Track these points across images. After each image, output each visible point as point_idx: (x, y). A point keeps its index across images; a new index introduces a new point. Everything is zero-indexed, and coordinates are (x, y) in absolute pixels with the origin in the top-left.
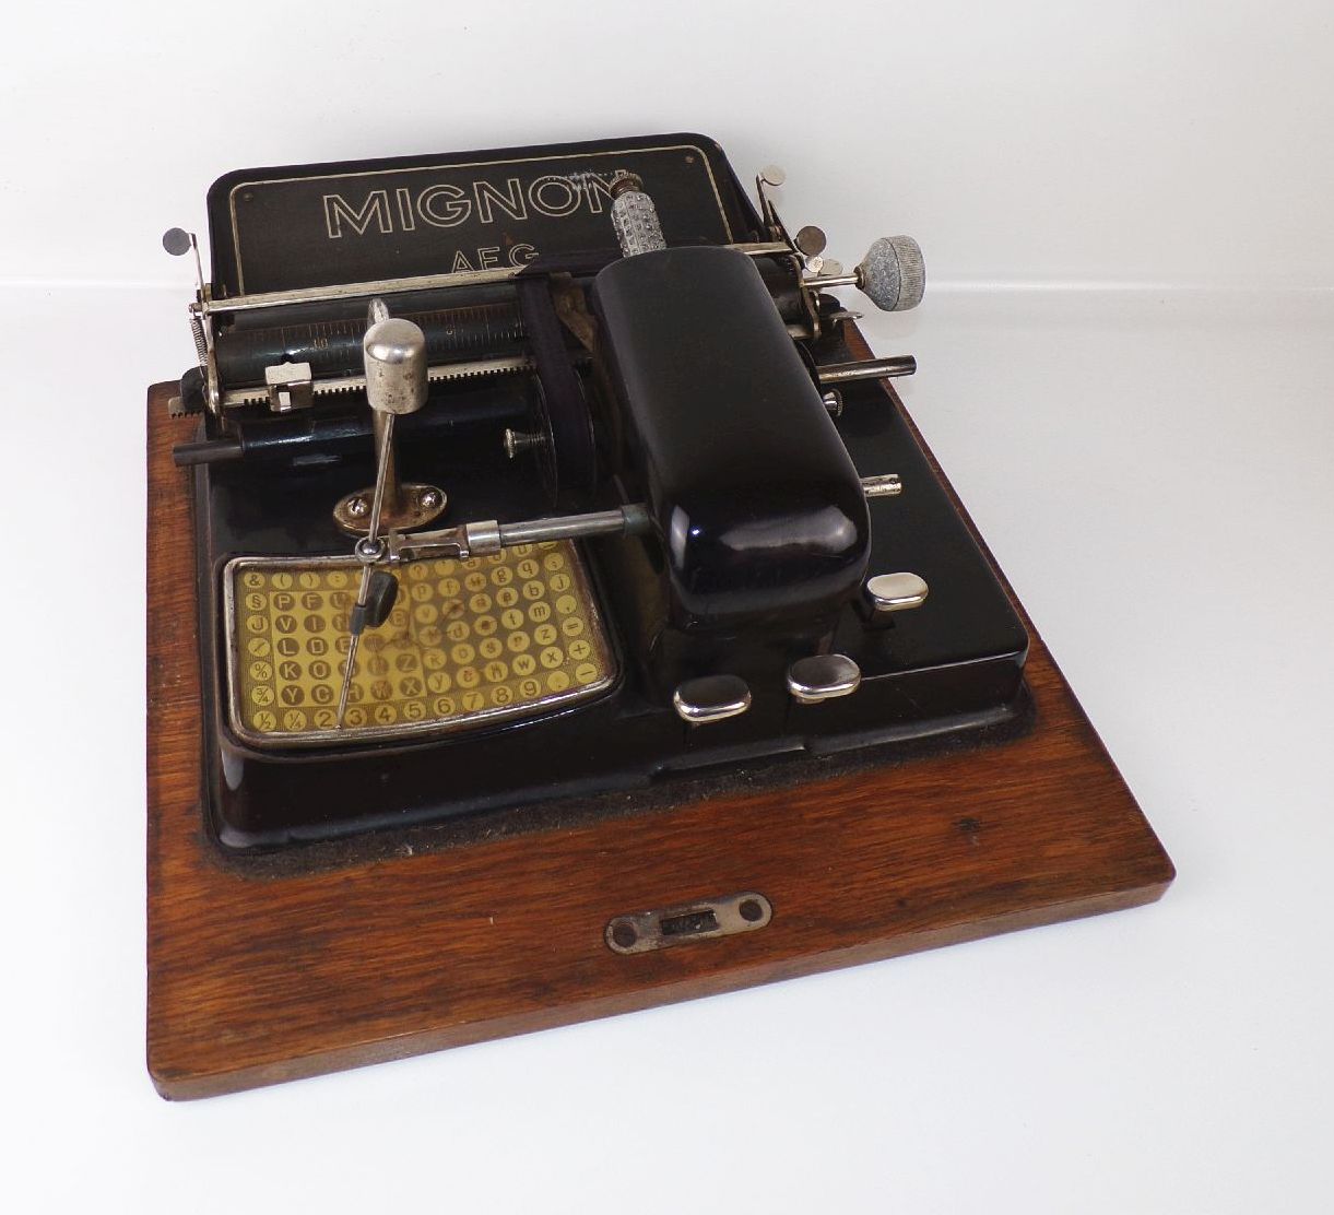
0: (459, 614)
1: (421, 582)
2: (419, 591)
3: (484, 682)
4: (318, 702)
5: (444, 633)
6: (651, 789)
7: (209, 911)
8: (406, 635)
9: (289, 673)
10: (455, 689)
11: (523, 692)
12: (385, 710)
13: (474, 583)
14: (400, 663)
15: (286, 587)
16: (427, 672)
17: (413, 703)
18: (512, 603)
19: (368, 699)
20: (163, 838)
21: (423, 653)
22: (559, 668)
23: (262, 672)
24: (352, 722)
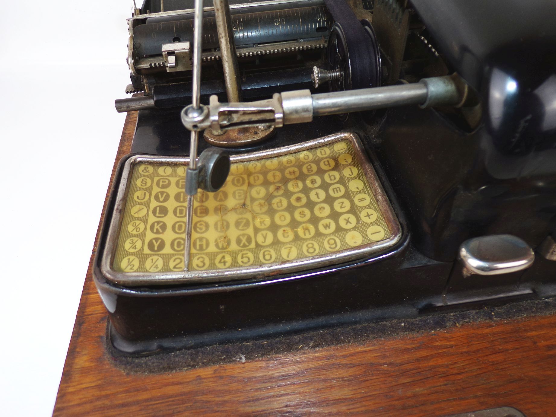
0: (281, 192)
1: (256, 173)
2: (254, 178)
3: (297, 238)
4: (174, 250)
5: (270, 204)
6: (419, 318)
7: (99, 398)
8: (244, 205)
9: (157, 229)
10: (276, 243)
11: (327, 246)
12: (223, 257)
13: (290, 173)
14: (237, 224)
15: (167, 174)
16: (257, 230)
17: (244, 252)
18: (317, 185)
19: (212, 248)
20: (81, 339)
21: (254, 218)
22: (355, 228)
23: (137, 228)
24: (197, 266)
